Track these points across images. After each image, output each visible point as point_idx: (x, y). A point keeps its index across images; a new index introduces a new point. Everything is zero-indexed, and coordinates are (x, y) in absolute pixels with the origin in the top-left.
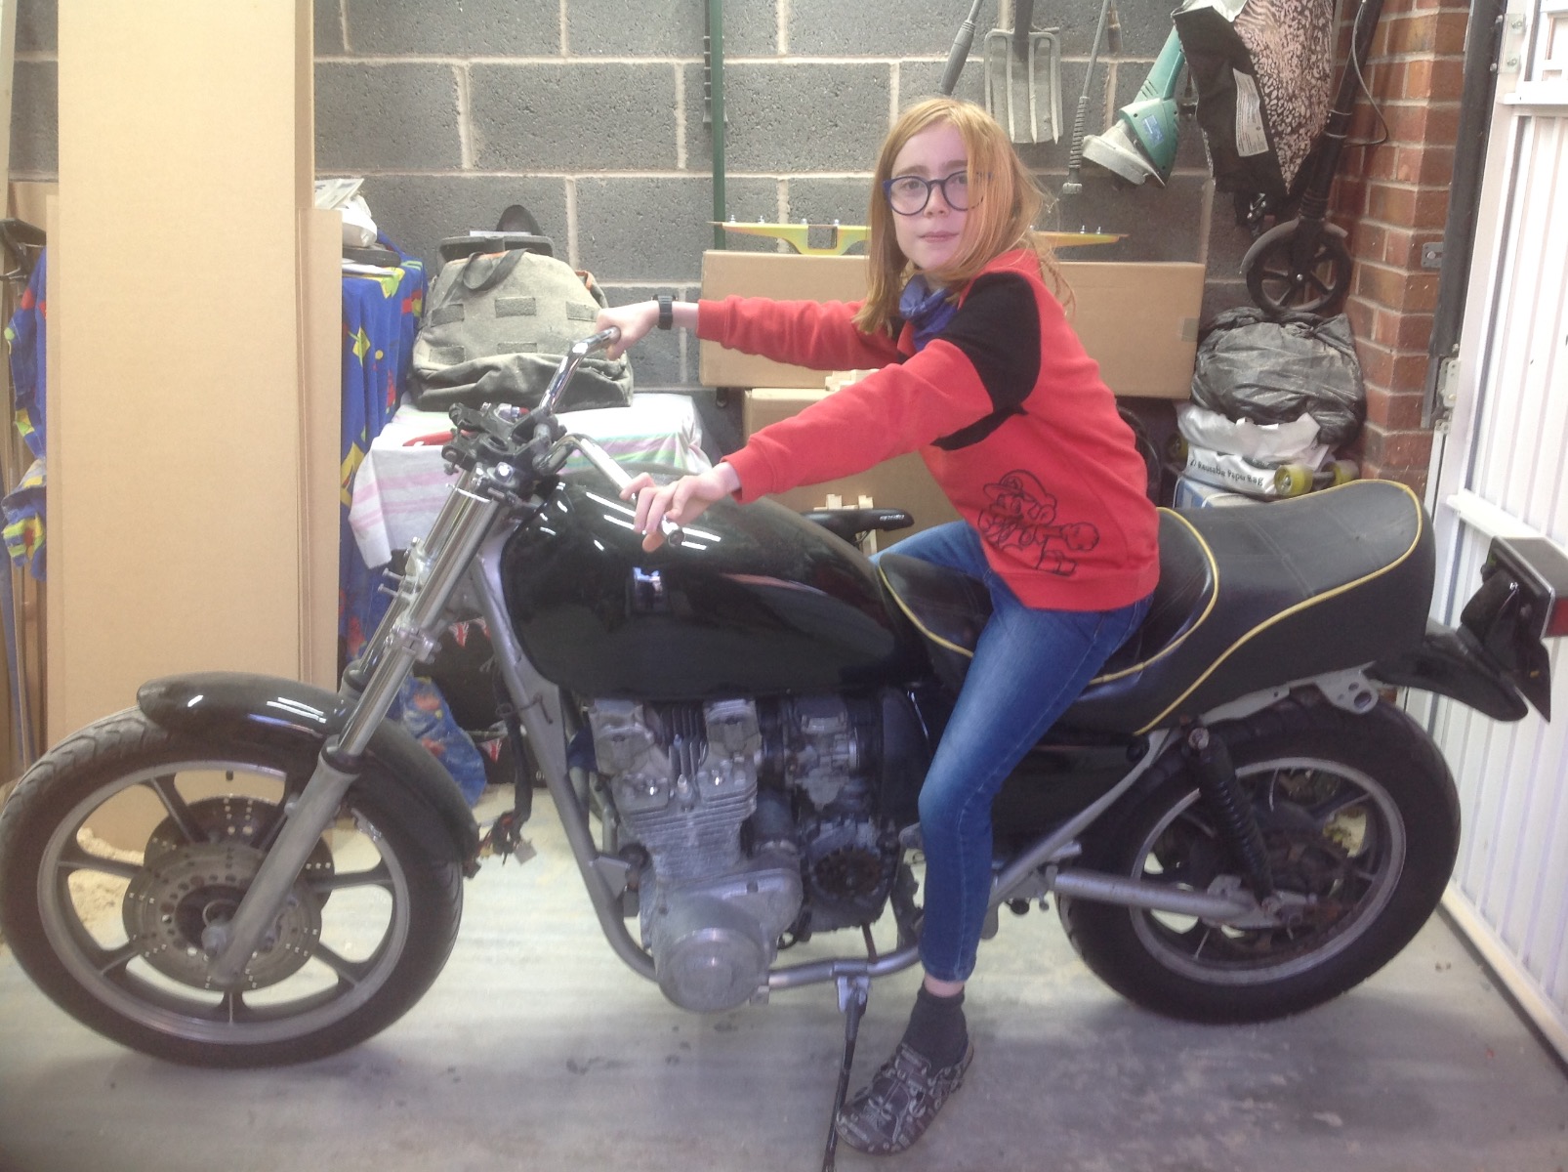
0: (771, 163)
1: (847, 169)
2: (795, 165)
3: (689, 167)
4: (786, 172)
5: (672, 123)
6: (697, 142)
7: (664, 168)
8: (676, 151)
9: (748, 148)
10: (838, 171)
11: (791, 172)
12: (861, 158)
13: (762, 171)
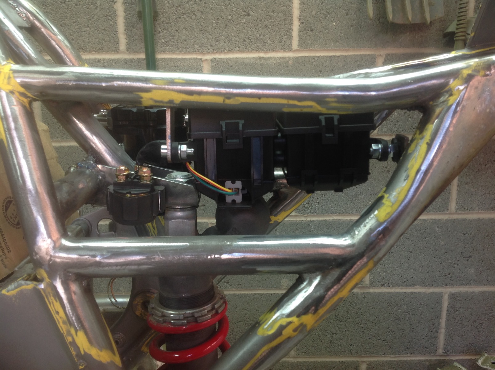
0: (196, 46)
1: (258, 50)
2: (216, 48)
3: (129, 49)
4: (208, 53)
5: (113, 15)
6: (135, 29)
7: (108, 51)
8: (117, 37)
9: (177, 34)
10: (251, 52)
11: (213, 53)
12: (269, 41)
13: (189, 52)
